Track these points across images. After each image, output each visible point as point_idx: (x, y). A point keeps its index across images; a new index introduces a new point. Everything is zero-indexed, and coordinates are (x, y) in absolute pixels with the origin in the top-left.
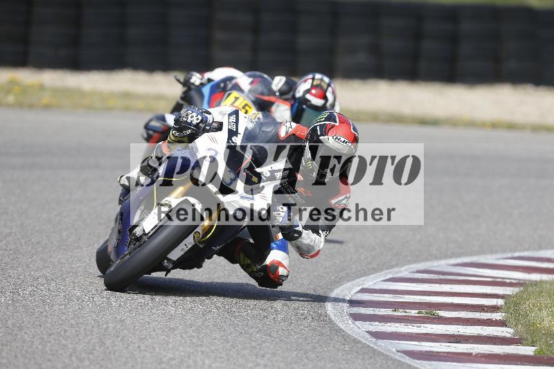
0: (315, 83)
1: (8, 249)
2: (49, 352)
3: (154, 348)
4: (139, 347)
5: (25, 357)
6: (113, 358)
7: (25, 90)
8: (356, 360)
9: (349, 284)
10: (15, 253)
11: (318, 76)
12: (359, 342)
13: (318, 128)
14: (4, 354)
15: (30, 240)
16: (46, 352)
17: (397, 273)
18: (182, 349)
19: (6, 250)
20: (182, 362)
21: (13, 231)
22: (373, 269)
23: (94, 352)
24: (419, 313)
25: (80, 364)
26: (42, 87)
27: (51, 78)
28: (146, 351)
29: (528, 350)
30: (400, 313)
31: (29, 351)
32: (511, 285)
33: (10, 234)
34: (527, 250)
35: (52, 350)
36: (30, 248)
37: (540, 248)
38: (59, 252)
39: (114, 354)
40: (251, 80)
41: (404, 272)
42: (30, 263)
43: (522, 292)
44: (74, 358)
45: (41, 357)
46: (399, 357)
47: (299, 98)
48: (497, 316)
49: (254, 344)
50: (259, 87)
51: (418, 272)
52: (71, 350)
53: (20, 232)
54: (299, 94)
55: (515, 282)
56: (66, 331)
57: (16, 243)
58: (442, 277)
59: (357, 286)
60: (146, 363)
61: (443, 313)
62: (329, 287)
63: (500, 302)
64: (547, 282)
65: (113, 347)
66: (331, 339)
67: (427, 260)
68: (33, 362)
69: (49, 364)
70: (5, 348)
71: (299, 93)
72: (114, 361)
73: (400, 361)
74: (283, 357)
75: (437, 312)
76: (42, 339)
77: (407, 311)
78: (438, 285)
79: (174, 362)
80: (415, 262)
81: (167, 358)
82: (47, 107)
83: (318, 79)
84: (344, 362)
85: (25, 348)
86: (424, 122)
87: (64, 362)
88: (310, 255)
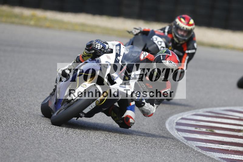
7: (39, 19)
9: (176, 115)
12: (180, 141)
13: (161, 56)
17: (198, 112)
20: (101, 144)
23: (64, 137)
24: (206, 130)
25: (57, 142)
26: (46, 19)
27: (50, 15)
30: (198, 130)
41: (201, 112)
44: (54, 139)
46: (196, 149)
48: (241, 134)
51: (207, 112)
58: (217, 115)
59: (180, 117)
61: (217, 131)
63: (242, 128)
67: (211, 107)
69: (43, 141)
73: (197, 151)
75: (214, 130)
77: (201, 129)
80: (206, 107)
82: (48, 28)
86: (213, 46)
87: (50, 141)
88: (148, 115)
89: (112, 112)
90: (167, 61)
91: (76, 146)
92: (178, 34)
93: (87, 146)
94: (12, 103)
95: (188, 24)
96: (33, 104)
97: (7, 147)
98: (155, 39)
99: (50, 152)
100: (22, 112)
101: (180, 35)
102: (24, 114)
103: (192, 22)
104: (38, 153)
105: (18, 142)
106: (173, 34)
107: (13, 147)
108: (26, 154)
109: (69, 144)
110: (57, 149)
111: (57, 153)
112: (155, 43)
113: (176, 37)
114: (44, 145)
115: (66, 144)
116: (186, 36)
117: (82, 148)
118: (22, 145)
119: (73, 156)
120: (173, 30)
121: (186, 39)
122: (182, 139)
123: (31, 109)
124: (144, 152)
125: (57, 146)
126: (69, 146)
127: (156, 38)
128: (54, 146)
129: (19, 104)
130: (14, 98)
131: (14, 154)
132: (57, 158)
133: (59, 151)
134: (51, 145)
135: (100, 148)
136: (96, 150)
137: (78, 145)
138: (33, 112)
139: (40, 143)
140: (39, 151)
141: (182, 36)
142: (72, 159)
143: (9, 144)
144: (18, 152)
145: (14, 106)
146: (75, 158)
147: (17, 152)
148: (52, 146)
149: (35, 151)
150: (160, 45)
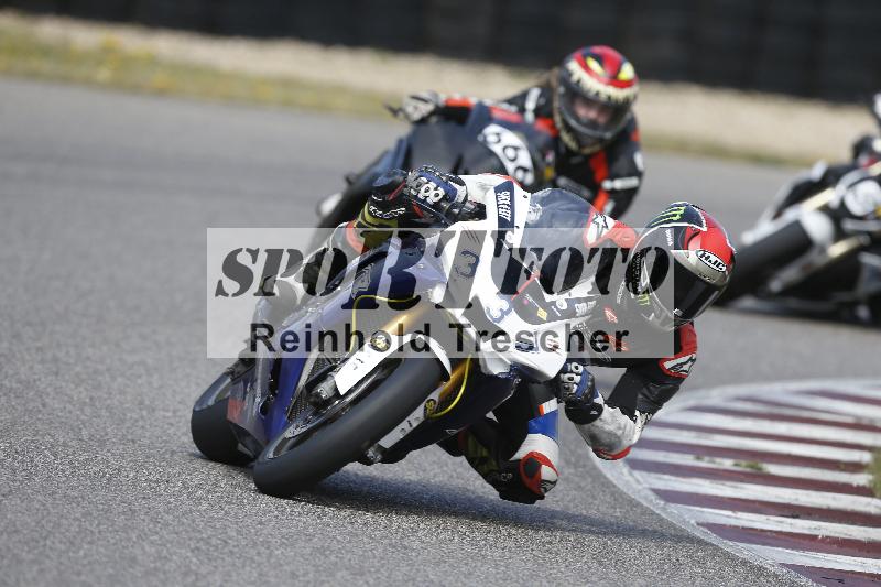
7: (127, 62)
12: (638, 505)
17: (703, 398)
24: (736, 465)
26: (153, 62)
27: (169, 46)
30: (705, 463)
41: (716, 397)
46: (700, 533)
48: (861, 479)
51: (739, 398)
58: (776, 410)
61: (774, 469)
63: (866, 457)
66: (594, 498)
67: (752, 380)
73: (702, 540)
75: (765, 465)
77: (716, 460)
80: (734, 382)
82: (161, 93)
88: (613, 453)
90: (692, 253)
91: (261, 523)
92: (578, 119)
94: (31, 368)
95: (615, 81)
96: (108, 370)
97: (15, 526)
98: (492, 139)
99: (169, 546)
100: (66, 398)
101: (585, 121)
102: (74, 406)
103: (627, 72)
104: (127, 547)
105: (51, 509)
106: (558, 119)
107: (33, 524)
108: (82, 553)
110: (192, 535)
111: (192, 546)
112: (492, 154)
113: (569, 129)
114: (147, 518)
116: (607, 128)
118: (67, 519)
119: (253, 560)
120: (557, 104)
121: (608, 135)
122: (646, 498)
123: (98, 387)
125: (194, 521)
126: (237, 523)
127: (498, 134)
128: (183, 524)
129: (54, 369)
130: (39, 349)
131: (36, 551)
132: (193, 568)
133: (202, 539)
134: (173, 521)
136: (334, 537)
138: (105, 400)
139: (134, 512)
140: (129, 539)
141: (593, 124)
142: (248, 569)
143: (19, 515)
144: (53, 543)
145: (36, 377)
146: (259, 565)
147: (48, 542)
148: (176, 523)
149: (112, 541)
150: (513, 160)
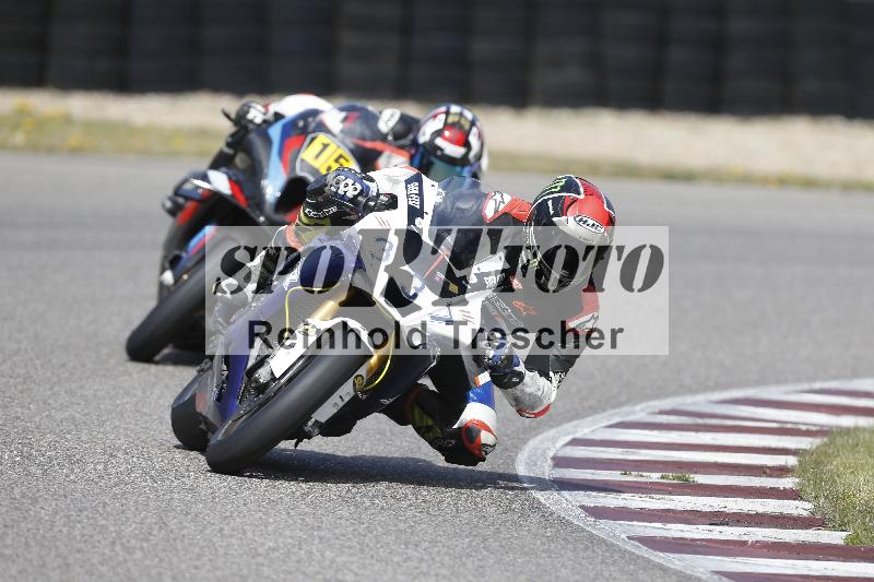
0: (450, 120)
1: (15, 375)
2: (79, 538)
3: (245, 532)
4: (222, 529)
5: (42, 545)
6: (179, 547)
7: (42, 124)
8: (563, 552)
9: (552, 432)
10: (24, 383)
11: (455, 109)
12: (569, 523)
13: (550, 203)
14: (9, 542)
15: (50, 361)
16: (75, 538)
17: (629, 414)
18: (288, 533)
19: (11, 377)
20: (288, 554)
21: (23, 346)
22: (590, 408)
23: (152, 538)
24: (663, 477)
25: (128, 557)
26: (68, 120)
27: (83, 106)
28: (232, 536)
29: (836, 538)
30: (632, 478)
31: (48, 535)
32: (808, 433)
33: (17, 352)
34: (835, 378)
35: (83, 535)
36: (49, 374)
37: (855, 374)
38: (94, 380)
39: (182, 541)
40: (343, 114)
41: (640, 412)
42: (50, 397)
43: (825, 445)
44: (118, 548)
45: (66, 546)
46: (631, 547)
47: (424, 145)
48: (787, 483)
49: (402, 526)
50: (358, 127)
51: (662, 412)
52: (114, 535)
53: (32, 349)
54: (424, 138)
55: (814, 428)
56: (105, 505)
57: (26, 365)
58: (700, 421)
59: (565, 435)
60: (232, 555)
61: (701, 479)
62: (521, 436)
63: (791, 461)
64: (864, 430)
65: (181, 529)
67: (676, 393)
68: (53, 553)
69: (78, 556)
70: (10, 532)
71: (424, 136)
72: (182, 553)
73: (633, 553)
74: (448, 547)
75: (692, 476)
76: (68, 517)
77: (644, 474)
78: (693, 434)
79: (277, 554)
80: (657, 397)
81: (266, 547)
82: (76, 151)
83: (455, 114)
84: (544, 555)
85: (41, 532)
86: (671, 176)
87: (104, 554)
88: (536, 412)
89: (417, 411)
90: (571, 219)
91: (196, 568)
93: (239, 565)
109: (171, 563)
115: (161, 561)
117: (218, 573)
122: (576, 516)
124: (444, 571)
126: (172, 570)
134: (108, 571)
135: (284, 567)
137: (205, 564)
139: (68, 565)
148: (111, 574)
